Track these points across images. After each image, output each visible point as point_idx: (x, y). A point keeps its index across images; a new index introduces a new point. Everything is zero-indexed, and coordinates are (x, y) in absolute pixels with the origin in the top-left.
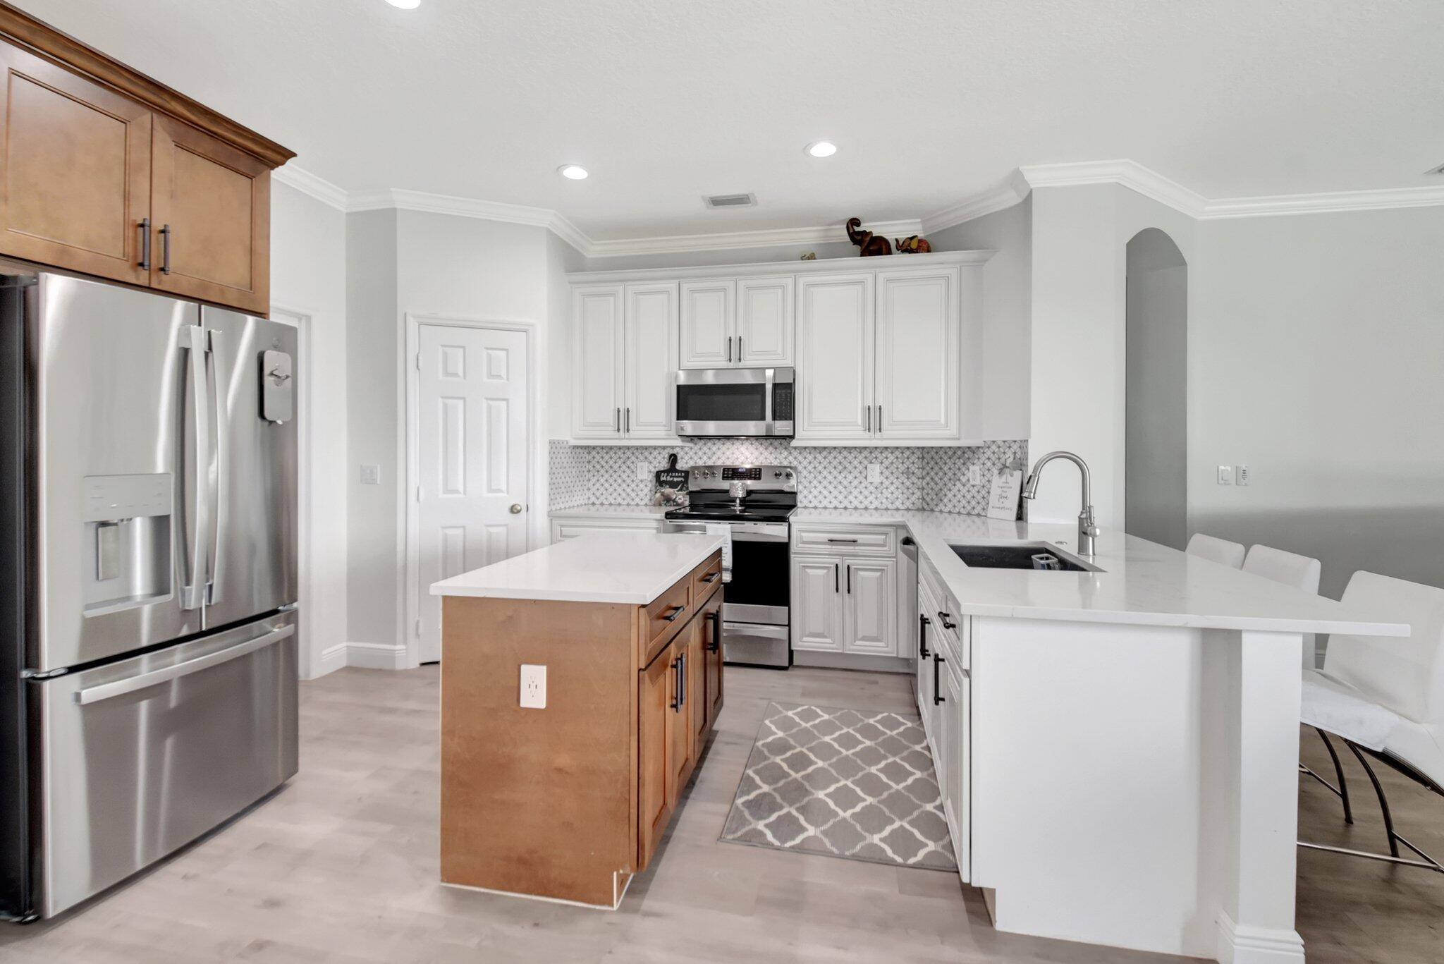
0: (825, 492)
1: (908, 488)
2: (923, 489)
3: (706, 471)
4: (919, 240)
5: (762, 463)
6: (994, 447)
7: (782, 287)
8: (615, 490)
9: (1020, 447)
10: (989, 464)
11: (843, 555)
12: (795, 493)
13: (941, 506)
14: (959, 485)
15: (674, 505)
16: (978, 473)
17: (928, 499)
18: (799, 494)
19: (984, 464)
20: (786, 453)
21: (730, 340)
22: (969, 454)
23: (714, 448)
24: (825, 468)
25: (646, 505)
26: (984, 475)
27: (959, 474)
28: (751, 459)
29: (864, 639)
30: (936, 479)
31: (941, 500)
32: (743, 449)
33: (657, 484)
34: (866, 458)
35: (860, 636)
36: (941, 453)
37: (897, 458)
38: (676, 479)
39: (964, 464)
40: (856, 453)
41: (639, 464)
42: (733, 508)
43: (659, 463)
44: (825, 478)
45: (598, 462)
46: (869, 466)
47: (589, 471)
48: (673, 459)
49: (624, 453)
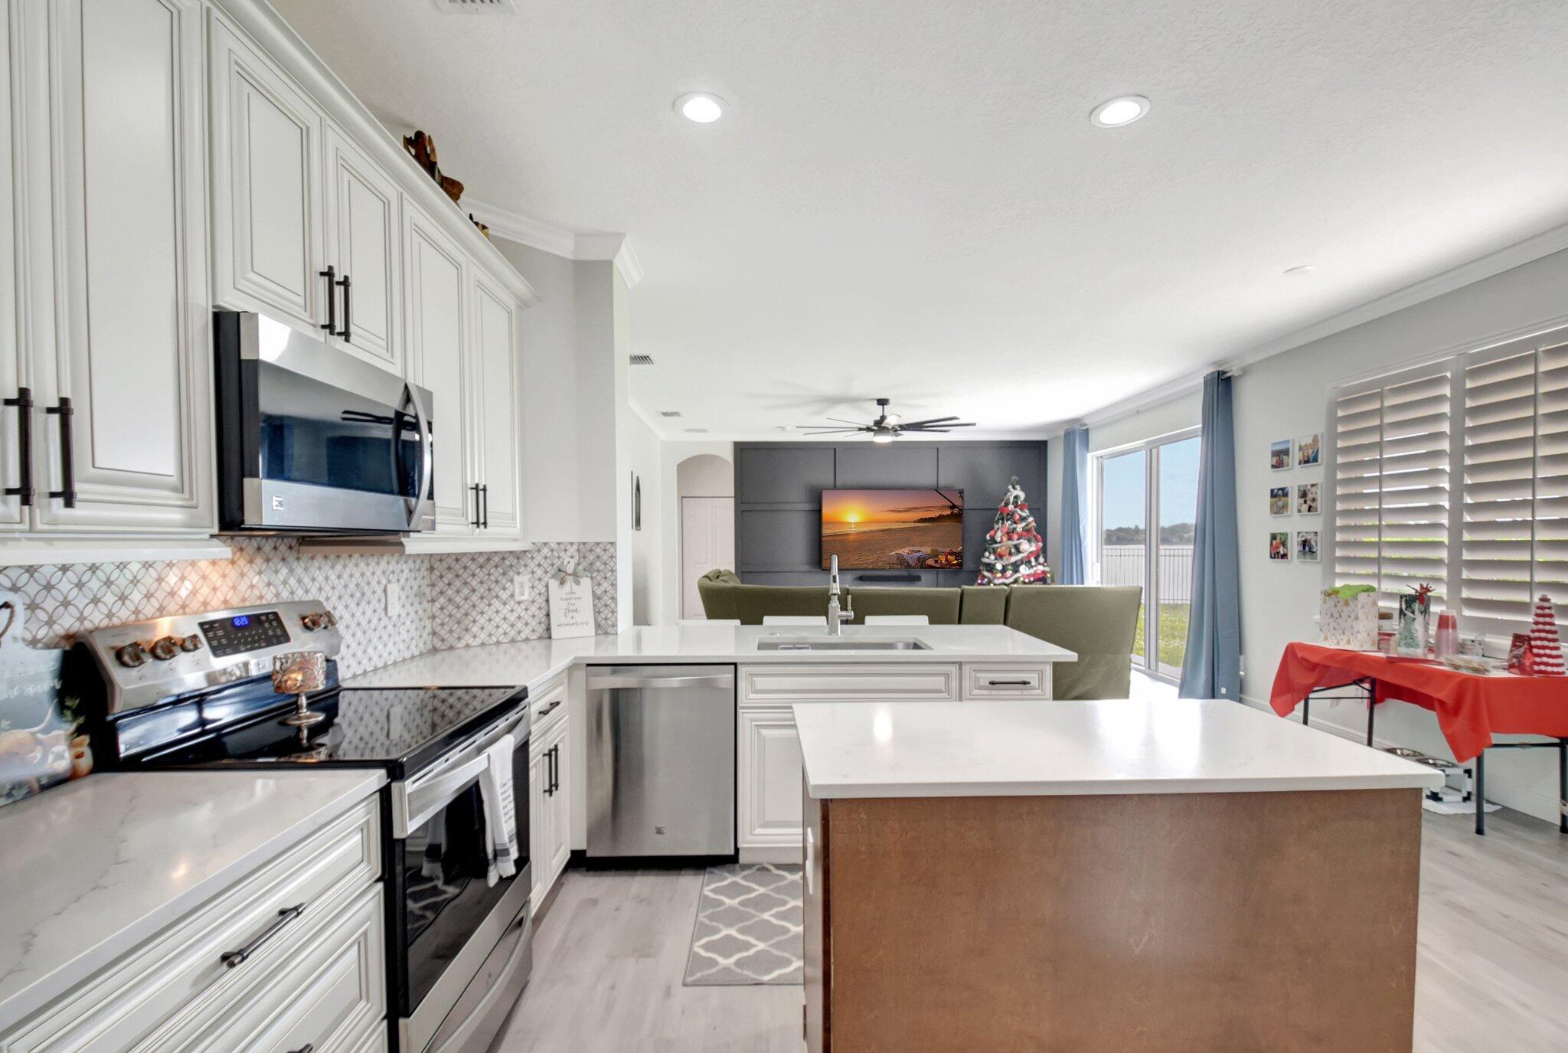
1: (421, 620)
2: (434, 617)
6: (545, 550)
7: (386, 202)
10: (540, 573)
13: (468, 639)
14: (496, 604)
16: (527, 585)
17: (442, 633)
19: (533, 573)
21: (330, 275)
22: (511, 561)
27: (497, 590)
30: (458, 599)
31: (467, 630)
34: (384, 573)
36: (465, 560)
37: (411, 571)
39: (504, 574)
40: (373, 564)
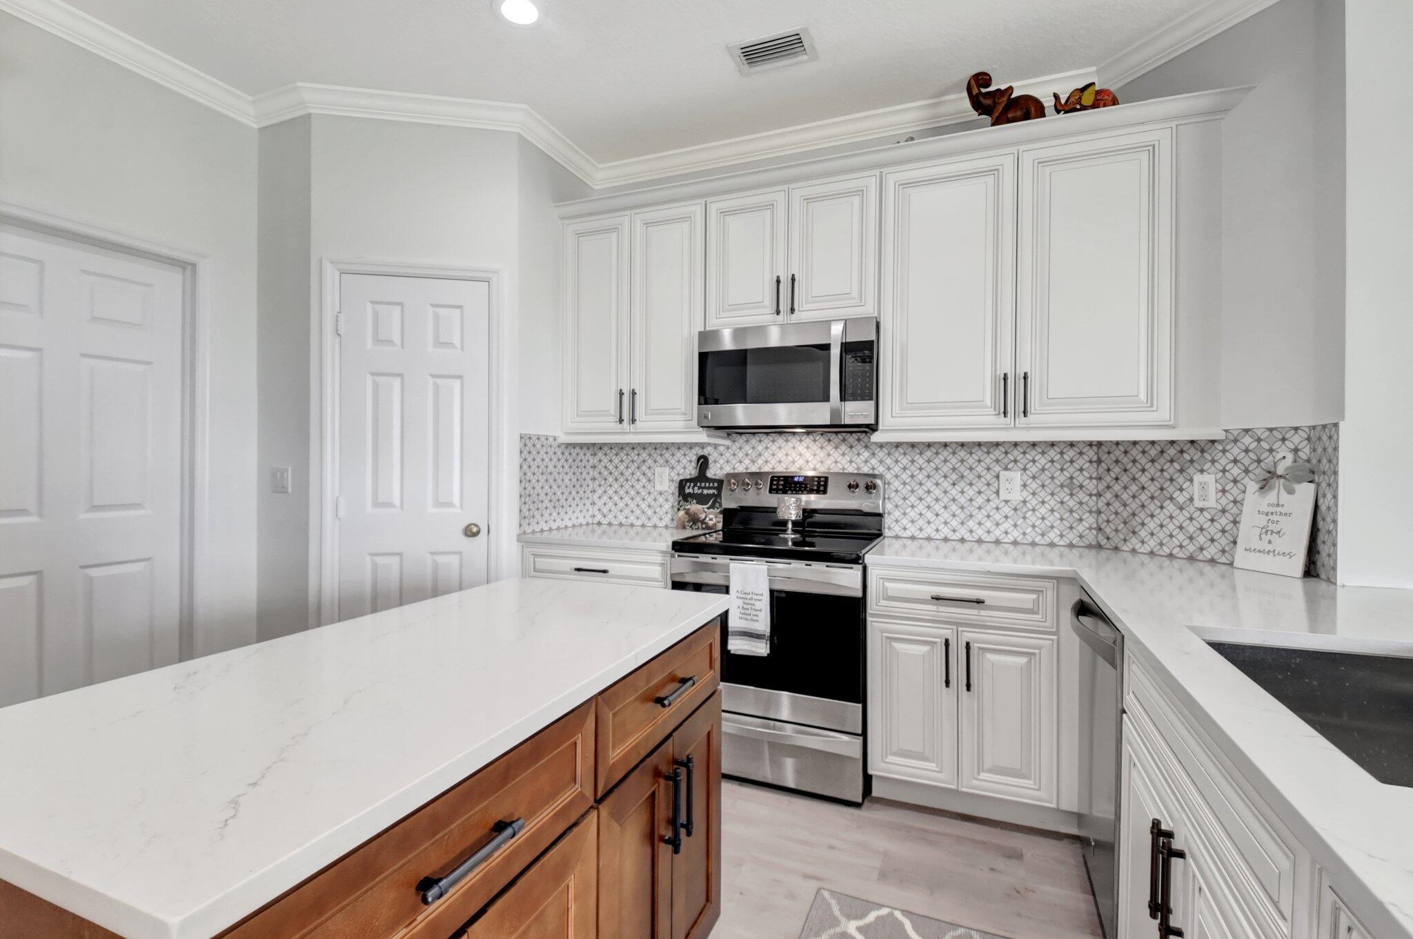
0: (929, 515)
1: (1071, 511)
2: (1099, 512)
3: (747, 480)
4: (1098, 93)
5: (829, 469)
6: (1247, 440)
7: (860, 192)
8: (627, 505)
9: (1309, 439)
10: (1236, 471)
11: (958, 624)
12: (880, 515)
13: (1134, 542)
14: (1170, 507)
15: (703, 528)
16: (1213, 487)
17: (1108, 530)
18: (886, 516)
19: (1224, 471)
20: (866, 454)
21: (778, 282)
22: (1193, 453)
23: (760, 448)
24: (929, 476)
25: (666, 527)
26: (1224, 491)
27: (1171, 489)
28: (814, 461)
29: (996, 770)
30: (1125, 496)
32: (801, 448)
33: (681, 498)
34: (997, 461)
35: (987, 764)
36: (1134, 452)
37: (1052, 461)
38: (705, 492)
39: (1181, 471)
40: (980, 453)
41: (658, 470)
42: (782, 536)
43: (685, 468)
44: (929, 492)
45: (605, 467)
46: (1003, 474)
47: (594, 479)
48: (703, 462)
49: (638, 455)
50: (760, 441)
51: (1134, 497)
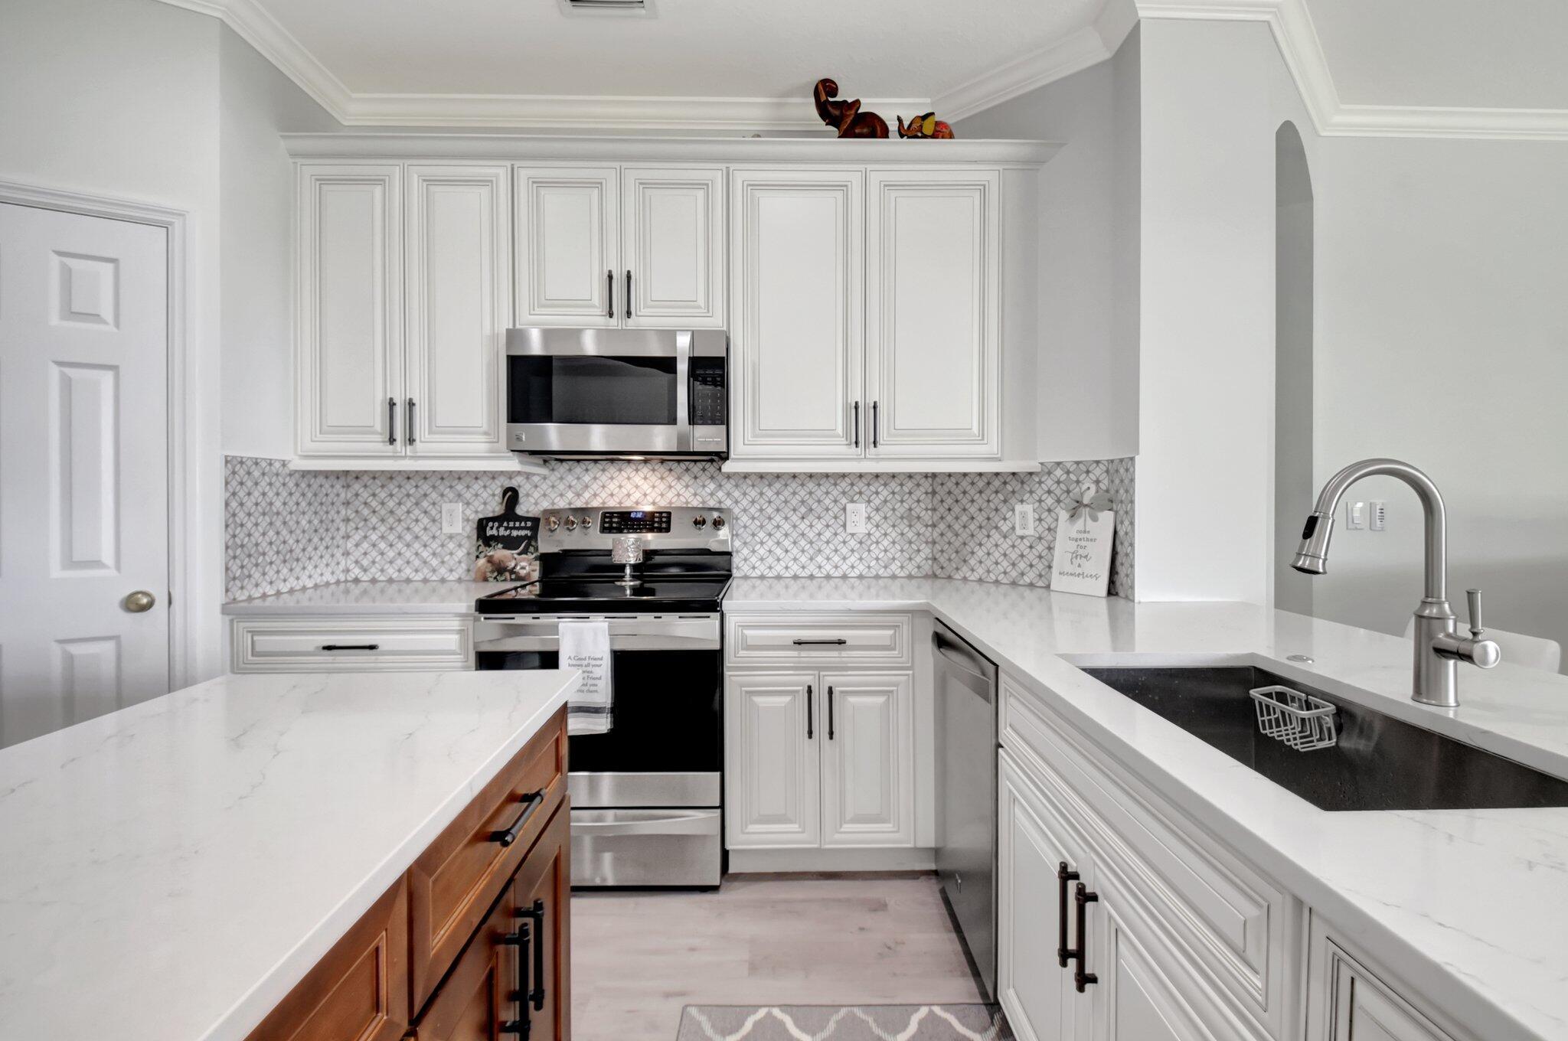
0: (779, 551)
1: (910, 542)
2: (934, 543)
3: (571, 518)
4: (937, 123)
5: (670, 503)
6: (1058, 472)
7: (704, 186)
8: (400, 554)
9: (1107, 471)
10: (1050, 501)
11: (820, 669)
12: (729, 554)
13: (965, 571)
14: (996, 536)
15: (512, 580)
16: (1031, 516)
17: (942, 560)
18: (734, 554)
19: (1040, 501)
20: (712, 486)
21: (610, 277)
22: (1014, 485)
23: (587, 478)
24: (778, 510)
25: (460, 580)
26: (1040, 520)
27: (996, 519)
28: (653, 495)
29: (858, 819)
30: (957, 527)
31: (965, 561)
32: (638, 479)
33: (480, 543)
34: (844, 493)
35: (849, 816)
36: (965, 484)
37: (893, 493)
38: (515, 533)
39: (1005, 501)
40: (827, 485)
41: (446, 507)
42: (618, 583)
43: (485, 504)
44: (778, 527)
45: (366, 503)
46: (850, 507)
47: (347, 520)
48: (511, 496)
49: (417, 486)
50: (587, 470)
51: (965, 527)
